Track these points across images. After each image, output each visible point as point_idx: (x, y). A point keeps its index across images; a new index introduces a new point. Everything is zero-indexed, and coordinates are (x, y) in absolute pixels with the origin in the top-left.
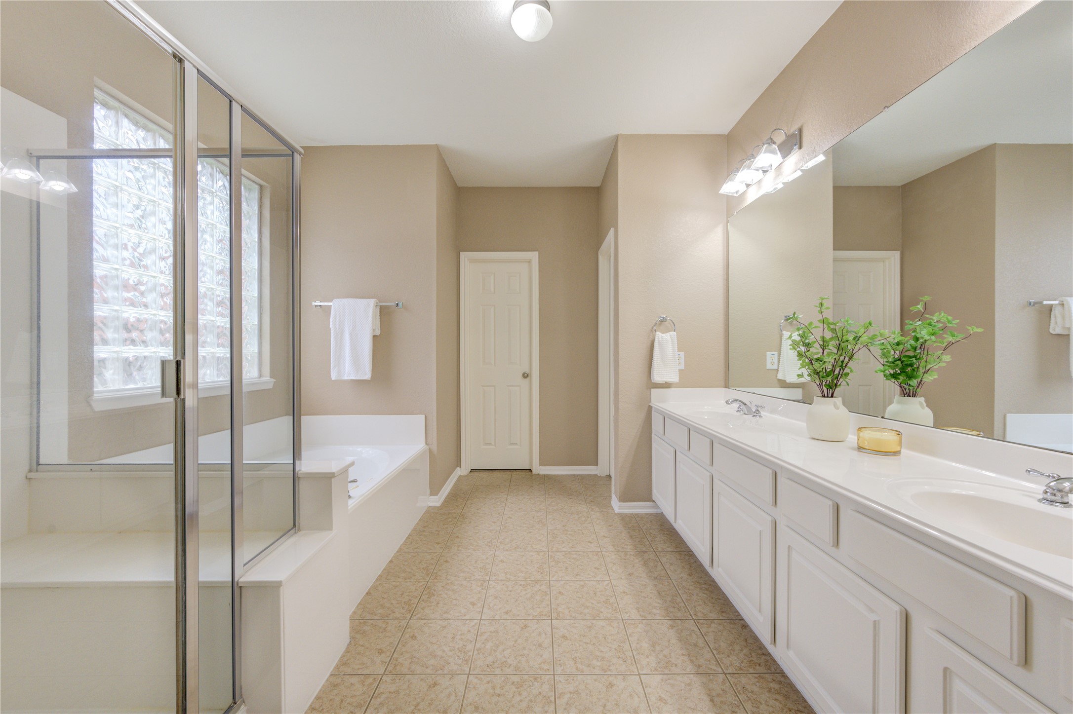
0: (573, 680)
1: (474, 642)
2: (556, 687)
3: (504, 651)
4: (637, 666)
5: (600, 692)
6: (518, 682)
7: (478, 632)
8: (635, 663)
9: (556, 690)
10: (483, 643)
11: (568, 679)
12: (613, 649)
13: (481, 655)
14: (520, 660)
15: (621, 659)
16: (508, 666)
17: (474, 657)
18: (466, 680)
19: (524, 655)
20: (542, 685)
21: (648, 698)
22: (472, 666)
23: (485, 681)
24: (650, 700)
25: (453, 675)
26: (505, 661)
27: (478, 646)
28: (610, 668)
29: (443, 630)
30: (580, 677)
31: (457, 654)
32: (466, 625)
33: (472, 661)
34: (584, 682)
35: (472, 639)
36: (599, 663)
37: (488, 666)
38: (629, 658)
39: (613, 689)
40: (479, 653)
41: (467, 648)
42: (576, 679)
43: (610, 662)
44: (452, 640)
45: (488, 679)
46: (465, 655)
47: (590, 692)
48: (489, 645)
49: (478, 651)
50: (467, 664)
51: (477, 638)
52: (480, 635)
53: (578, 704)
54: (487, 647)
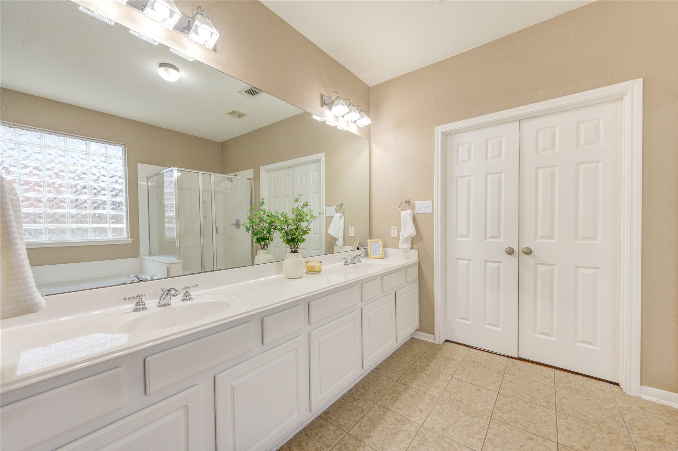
0: (468, 443)
2: (482, 445)
4: (419, 430)
5: (453, 430)
8: (418, 432)
9: (483, 443)
11: (472, 445)
12: (426, 446)
15: (426, 438)
21: (427, 415)
24: (427, 414)
28: (437, 437)
30: (462, 443)
34: (461, 439)
36: (443, 443)
38: (420, 436)
39: (444, 427)
42: (466, 443)
43: (434, 440)
47: (460, 432)
53: (470, 431)
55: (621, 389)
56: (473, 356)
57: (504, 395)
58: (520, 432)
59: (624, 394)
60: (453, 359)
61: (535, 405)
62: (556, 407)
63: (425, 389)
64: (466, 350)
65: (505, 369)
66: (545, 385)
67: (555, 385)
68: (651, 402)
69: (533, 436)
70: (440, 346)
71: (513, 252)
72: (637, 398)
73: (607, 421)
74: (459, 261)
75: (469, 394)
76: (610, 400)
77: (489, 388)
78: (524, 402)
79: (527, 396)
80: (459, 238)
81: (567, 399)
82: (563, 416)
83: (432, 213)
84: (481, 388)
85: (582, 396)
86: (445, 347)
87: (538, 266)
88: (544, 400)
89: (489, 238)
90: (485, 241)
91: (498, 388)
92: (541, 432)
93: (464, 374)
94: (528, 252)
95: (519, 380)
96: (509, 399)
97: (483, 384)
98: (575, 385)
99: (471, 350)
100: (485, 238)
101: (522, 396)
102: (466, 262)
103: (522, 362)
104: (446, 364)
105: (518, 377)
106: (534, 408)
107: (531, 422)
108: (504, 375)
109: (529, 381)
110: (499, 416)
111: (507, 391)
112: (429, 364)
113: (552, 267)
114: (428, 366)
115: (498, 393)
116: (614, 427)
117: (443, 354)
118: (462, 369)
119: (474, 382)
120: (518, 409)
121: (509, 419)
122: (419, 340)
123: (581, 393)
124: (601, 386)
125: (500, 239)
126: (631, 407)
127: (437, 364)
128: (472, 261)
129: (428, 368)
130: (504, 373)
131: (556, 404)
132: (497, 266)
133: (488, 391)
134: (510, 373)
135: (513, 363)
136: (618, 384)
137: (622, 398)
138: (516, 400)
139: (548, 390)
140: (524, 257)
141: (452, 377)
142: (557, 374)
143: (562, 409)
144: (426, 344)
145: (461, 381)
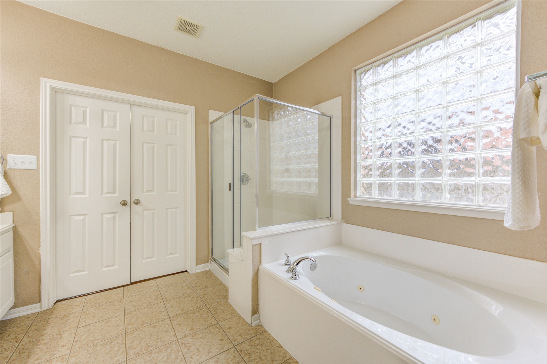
1: (184, 354)
3: (163, 358)
6: (149, 348)
7: (185, 360)
10: (178, 356)
13: (176, 350)
14: (150, 358)
16: (157, 352)
17: (179, 347)
18: (177, 337)
19: (148, 362)
20: (134, 353)
22: (178, 343)
23: (167, 341)
25: (186, 336)
26: (159, 353)
27: (180, 353)
29: (208, 351)
31: (190, 344)
32: (196, 360)
33: (180, 345)
35: (186, 354)
37: (169, 347)
40: (177, 350)
41: (186, 349)
44: (199, 349)
45: (166, 342)
46: (185, 346)
48: (173, 356)
49: (179, 351)
50: (181, 343)
51: (184, 357)
52: (182, 359)
54: (174, 355)
55: (188, 273)
56: (92, 300)
57: (129, 313)
58: (148, 327)
59: (190, 275)
60: (72, 313)
61: (151, 306)
62: (163, 300)
63: (49, 357)
64: (83, 299)
65: (124, 296)
66: (153, 291)
67: (158, 288)
68: (199, 272)
69: (156, 324)
70: (50, 310)
71: (127, 203)
72: (195, 273)
73: (187, 291)
74: (73, 217)
75: (100, 330)
76: (185, 281)
77: (116, 315)
78: (144, 309)
79: (145, 304)
80: (73, 195)
81: (167, 292)
82: (168, 302)
83: (38, 169)
84: (109, 319)
85: (173, 286)
86: (58, 307)
87: (145, 211)
88: (156, 300)
89: (105, 194)
90: (102, 196)
91: (123, 311)
92: (160, 319)
93: (89, 319)
94: (137, 202)
95: (136, 297)
96: (134, 313)
97: (110, 316)
98: (169, 282)
99: (88, 297)
100: (102, 194)
101: (141, 306)
102: (82, 217)
103: (134, 285)
104: (66, 322)
105: (134, 296)
106: (151, 308)
107: (152, 317)
108: (124, 300)
109: (143, 295)
110: (131, 328)
111: (130, 309)
112: (42, 333)
113: (153, 211)
114: (43, 335)
115: (125, 314)
116: (190, 292)
117: (58, 315)
118: (85, 316)
119: (101, 319)
120: (142, 315)
121: (138, 325)
122: (15, 319)
123: (173, 285)
124: (180, 276)
125: (116, 194)
126: (194, 279)
127: (54, 327)
128: (88, 215)
129: (43, 337)
130: (124, 299)
131: (162, 298)
132: (113, 216)
133: (116, 318)
134: (128, 296)
135: (128, 289)
136: (186, 271)
137: (190, 277)
138: (138, 311)
139: (156, 293)
140: (134, 206)
141: (77, 328)
142: (158, 281)
143: (166, 299)
144: (28, 318)
145: (88, 326)
